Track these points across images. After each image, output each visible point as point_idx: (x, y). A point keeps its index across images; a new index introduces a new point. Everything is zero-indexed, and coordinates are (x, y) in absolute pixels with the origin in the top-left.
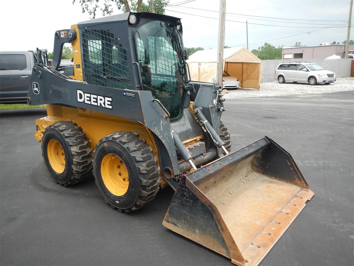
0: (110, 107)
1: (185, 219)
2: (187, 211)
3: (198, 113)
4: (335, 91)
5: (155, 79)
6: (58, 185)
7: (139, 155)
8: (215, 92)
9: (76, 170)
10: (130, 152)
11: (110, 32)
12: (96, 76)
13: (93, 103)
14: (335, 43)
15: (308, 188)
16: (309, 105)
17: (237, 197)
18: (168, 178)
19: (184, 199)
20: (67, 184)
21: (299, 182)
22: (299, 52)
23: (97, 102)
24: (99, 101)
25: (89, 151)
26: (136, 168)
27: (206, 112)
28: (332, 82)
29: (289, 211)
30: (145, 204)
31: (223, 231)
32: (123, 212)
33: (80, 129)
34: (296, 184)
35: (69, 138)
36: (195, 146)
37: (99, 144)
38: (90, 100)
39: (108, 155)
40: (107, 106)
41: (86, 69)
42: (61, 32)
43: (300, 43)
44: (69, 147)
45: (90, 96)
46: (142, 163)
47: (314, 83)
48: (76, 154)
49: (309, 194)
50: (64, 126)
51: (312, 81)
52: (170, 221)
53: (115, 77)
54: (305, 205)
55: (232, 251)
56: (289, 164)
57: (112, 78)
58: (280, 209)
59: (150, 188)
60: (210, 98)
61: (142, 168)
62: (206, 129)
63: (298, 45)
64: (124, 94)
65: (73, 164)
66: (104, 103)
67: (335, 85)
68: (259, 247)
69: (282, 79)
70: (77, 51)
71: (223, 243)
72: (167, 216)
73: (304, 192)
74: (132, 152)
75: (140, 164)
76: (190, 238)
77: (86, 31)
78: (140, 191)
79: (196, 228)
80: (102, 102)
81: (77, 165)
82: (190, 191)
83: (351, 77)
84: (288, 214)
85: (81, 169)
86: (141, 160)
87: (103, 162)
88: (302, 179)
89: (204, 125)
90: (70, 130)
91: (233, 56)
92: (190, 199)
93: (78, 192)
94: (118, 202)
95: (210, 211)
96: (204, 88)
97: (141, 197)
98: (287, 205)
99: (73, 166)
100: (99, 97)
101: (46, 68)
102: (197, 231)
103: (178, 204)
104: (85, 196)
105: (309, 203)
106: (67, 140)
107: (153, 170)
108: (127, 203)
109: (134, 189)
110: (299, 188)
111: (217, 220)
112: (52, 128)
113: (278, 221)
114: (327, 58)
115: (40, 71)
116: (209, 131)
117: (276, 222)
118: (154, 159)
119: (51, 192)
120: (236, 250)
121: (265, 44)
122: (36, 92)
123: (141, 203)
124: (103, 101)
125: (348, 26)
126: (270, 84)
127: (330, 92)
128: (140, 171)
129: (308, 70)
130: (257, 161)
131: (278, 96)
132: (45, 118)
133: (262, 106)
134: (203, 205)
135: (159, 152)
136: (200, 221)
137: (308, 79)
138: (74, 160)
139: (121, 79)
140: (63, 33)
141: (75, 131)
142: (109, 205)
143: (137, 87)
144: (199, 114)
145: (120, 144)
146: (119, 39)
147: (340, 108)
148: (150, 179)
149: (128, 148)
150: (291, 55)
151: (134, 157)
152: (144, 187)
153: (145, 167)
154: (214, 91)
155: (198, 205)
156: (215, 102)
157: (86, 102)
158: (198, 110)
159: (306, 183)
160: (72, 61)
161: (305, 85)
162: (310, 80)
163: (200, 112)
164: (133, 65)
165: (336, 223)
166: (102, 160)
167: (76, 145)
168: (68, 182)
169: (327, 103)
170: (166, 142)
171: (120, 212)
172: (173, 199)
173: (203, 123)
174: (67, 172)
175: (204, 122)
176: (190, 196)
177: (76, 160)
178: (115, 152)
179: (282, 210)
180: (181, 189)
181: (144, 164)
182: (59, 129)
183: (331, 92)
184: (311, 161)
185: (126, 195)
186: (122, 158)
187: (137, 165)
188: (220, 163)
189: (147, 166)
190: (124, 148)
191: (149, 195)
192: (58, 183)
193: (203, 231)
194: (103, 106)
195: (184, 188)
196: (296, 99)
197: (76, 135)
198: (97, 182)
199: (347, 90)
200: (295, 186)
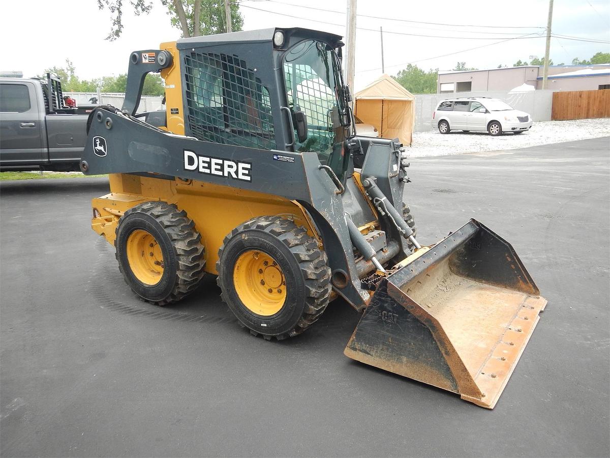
0: (248, 178)
1: (384, 344)
2: (387, 331)
3: (372, 185)
4: (532, 145)
5: (315, 135)
6: (148, 305)
7: (303, 252)
8: (394, 153)
9: (183, 278)
10: (288, 246)
11: (240, 58)
12: (210, 129)
13: (214, 172)
14: (519, 63)
15: (539, 294)
16: (499, 168)
17: (438, 311)
18: (340, 286)
19: (383, 314)
20: (165, 301)
21: (524, 286)
22: (465, 79)
23: (222, 170)
24: (226, 170)
25: (200, 248)
26: (300, 271)
27: (384, 184)
28: (525, 129)
29: (519, 328)
30: (309, 325)
31: (448, 355)
32: (273, 339)
33: (184, 214)
34: (520, 289)
35: (170, 228)
36: (373, 237)
37: (231, 236)
38: (209, 167)
39: (249, 252)
40: (241, 177)
41: (191, 117)
42: (143, 54)
43: (463, 64)
44: (172, 243)
45: (209, 161)
46: (309, 263)
47: (497, 132)
48: (183, 254)
49: (541, 303)
50: (159, 209)
51: (494, 128)
52: (357, 347)
53: (246, 130)
54: (539, 318)
55: (461, 383)
56: (509, 260)
57: (240, 133)
58: (507, 324)
59: (319, 302)
60: (389, 162)
61: (309, 272)
62: (384, 211)
63: (461, 67)
64: (275, 157)
65: (179, 269)
66: (237, 172)
67: (529, 135)
68: (493, 377)
69: (445, 127)
70: (172, 86)
71: (448, 372)
72: (353, 340)
73: (532, 300)
74: (293, 246)
75: (306, 265)
76: (391, 370)
77: (193, 54)
78: (306, 306)
79: (402, 355)
80: (232, 171)
81: (184, 271)
82: (395, 301)
83: (552, 120)
84: (519, 331)
85: (191, 278)
86: (307, 258)
87: (237, 265)
88: (529, 282)
89: (381, 205)
90: (170, 215)
91: (368, 88)
92: (393, 313)
93: (186, 313)
94: (265, 325)
95: (427, 328)
96: (376, 147)
97: (306, 315)
98: (514, 318)
99: (178, 273)
100: (227, 163)
101: (120, 113)
102: (405, 359)
103: (373, 322)
104: (200, 319)
105: (543, 315)
106: (167, 231)
107: (324, 273)
108: (281, 325)
109: (295, 304)
110: (525, 296)
111: (439, 340)
112: (138, 213)
113: (509, 342)
114: (513, 90)
115: (109, 118)
116: (389, 214)
117: (507, 343)
118: (323, 257)
119: (141, 315)
120: (469, 381)
121: (408, 66)
122: (100, 152)
123: (305, 324)
124: (235, 168)
125: (546, 35)
126: (425, 136)
127: (525, 147)
128: (307, 276)
129: (487, 111)
130: (458, 258)
131: (445, 154)
132: (109, 196)
133: (425, 173)
134: (416, 320)
135: (325, 247)
136: (410, 344)
137: (488, 126)
138: (180, 262)
139: (258, 134)
140: (147, 55)
141: (177, 217)
142: (247, 331)
143: (287, 147)
144: (373, 187)
145: (271, 236)
146: (255, 70)
147: (548, 173)
148: (320, 287)
149: (285, 241)
150: (453, 84)
151: (297, 255)
152: (312, 300)
153: (312, 270)
154: (393, 151)
155: (408, 321)
156: (396, 168)
157: (201, 170)
158: (371, 180)
159: (535, 286)
160: (164, 102)
161: (483, 137)
162: (491, 128)
163: (374, 184)
164: (281, 111)
165: (589, 340)
166: (237, 260)
167: (183, 239)
168: (167, 298)
169: (526, 164)
170: (339, 230)
171: (267, 340)
172: (364, 316)
173: (379, 202)
174: (167, 282)
175: (382, 200)
176: (393, 308)
177: (183, 263)
178: (262, 248)
179: (509, 326)
180: (379, 300)
181: (311, 265)
182: (152, 214)
183: (527, 146)
184: (527, 256)
185: (280, 313)
186: (276, 256)
187: (302, 267)
188: (424, 260)
189: (316, 268)
190: (279, 241)
191: (318, 312)
192: (147, 301)
193: (415, 358)
194: (234, 176)
195: (384, 297)
196: (474, 160)
197: (182, 223)
198: (224, 295)
199: (552, 143)
200: (518, 293)
